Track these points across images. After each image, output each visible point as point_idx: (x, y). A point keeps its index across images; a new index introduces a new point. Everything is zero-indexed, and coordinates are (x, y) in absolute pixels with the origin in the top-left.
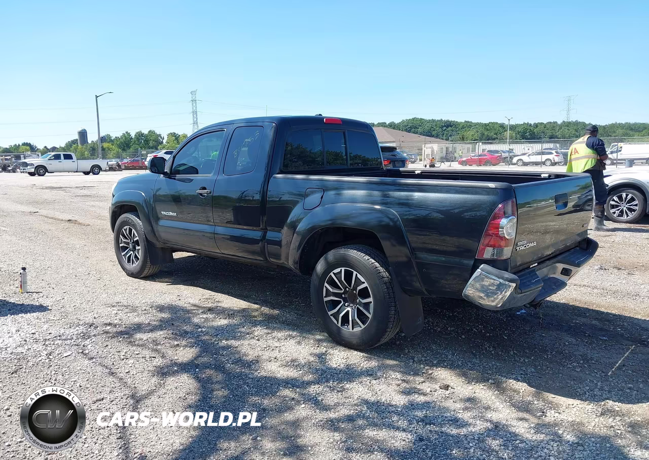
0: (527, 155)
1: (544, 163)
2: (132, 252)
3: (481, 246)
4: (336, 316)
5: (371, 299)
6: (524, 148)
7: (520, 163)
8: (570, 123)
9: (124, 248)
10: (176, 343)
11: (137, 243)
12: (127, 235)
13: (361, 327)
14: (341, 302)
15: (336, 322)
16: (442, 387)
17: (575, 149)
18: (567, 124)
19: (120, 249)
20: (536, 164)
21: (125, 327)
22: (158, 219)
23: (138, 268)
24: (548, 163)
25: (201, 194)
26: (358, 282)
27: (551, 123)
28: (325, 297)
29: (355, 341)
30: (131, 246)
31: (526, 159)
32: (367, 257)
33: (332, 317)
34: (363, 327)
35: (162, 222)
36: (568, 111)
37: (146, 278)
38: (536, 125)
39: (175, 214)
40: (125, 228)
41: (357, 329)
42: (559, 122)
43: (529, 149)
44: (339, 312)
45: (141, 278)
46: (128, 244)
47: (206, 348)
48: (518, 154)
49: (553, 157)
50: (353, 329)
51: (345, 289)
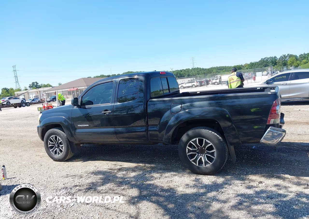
0: (185, 84)
1: (192, 87)
2: (57, 149)
3: (269, 119)
4: (195, 161)
5: (215, 150)
6: (181, 81)
7: (182, 88)
8: (195, 69)
9: (52, 147)
10: (123, 188)
11: (61, 143)
12: (53, 140)
13: (210, 164)
14: (196, 154)
15: (195, 164)
16: (260, 182)
17: (232, 78)
18: (194, 69)
19: (48, 148)
20: (189, 87)
21: (87, 186)
22: (75, 129)
23: (63, 156)
24: (194, 86)
25: (105, 114)
26: (207, 143)
27: (187, 69)
28: (187, 153)
29: (207, 171)
30: (56, 146)
31: (184, 85)
32: (210, 131)
33: (193, 162)
34: (211, 164)
35: (78, 131)
36: (193, 63)
37: (67, 161)
38: (181, 71)
39: (88, 125)
40: (52, 136)
41: (208, 165)
42: (191, 68)
43: (183, 81)
44: (196, 159)
45: (64, 161)
46: (54, 144)
47: (140, 187)
48: (180, 84)
49: (195, 84)
50: (205, 166)
51: (198, 148)
